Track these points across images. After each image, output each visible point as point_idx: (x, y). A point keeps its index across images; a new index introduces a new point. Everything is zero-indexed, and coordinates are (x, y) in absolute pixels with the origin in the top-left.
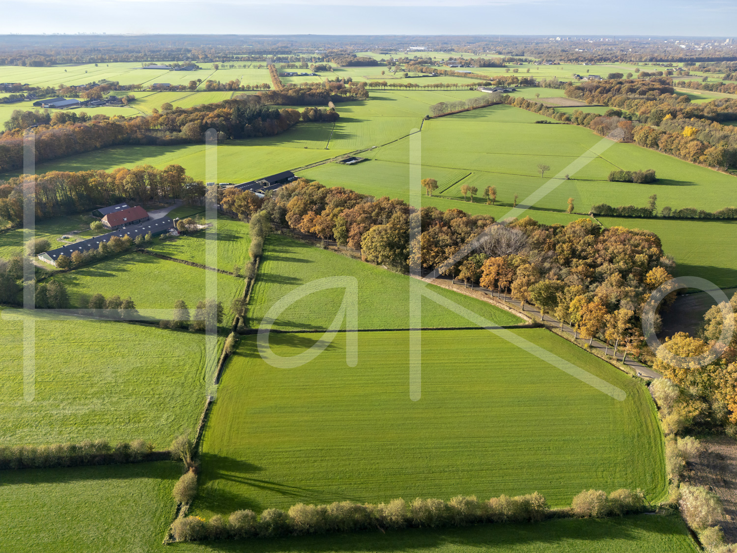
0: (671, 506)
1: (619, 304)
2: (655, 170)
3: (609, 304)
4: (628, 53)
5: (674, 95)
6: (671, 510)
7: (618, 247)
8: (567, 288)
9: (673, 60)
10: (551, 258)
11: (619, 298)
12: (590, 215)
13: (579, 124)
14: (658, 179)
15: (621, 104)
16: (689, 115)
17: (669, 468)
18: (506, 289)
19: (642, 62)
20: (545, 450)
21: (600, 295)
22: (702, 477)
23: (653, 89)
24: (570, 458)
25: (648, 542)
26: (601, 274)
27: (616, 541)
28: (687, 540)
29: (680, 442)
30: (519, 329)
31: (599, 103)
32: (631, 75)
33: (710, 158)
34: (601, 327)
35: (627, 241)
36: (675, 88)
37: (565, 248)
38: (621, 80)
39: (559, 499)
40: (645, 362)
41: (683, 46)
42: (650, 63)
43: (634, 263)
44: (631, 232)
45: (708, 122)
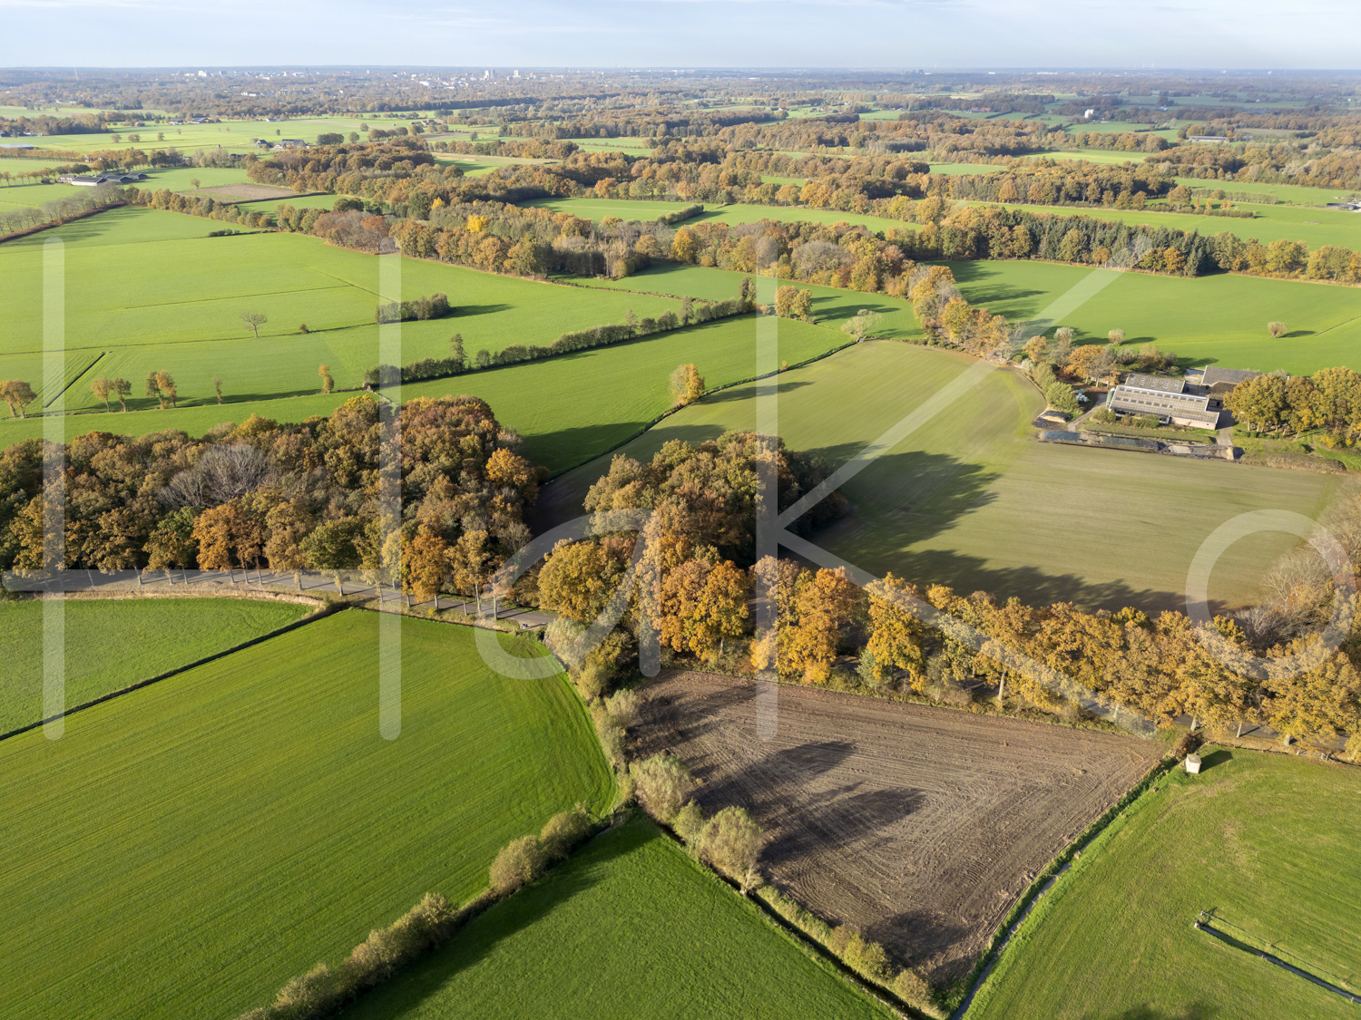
0: (627, 805)
1: (460, 525)
2: (444, 293)
3: (446, 531)
4: (339, 97)
5: (436, 166)
6: (630, 810)
7: (428, 432)
8: (368, 525)
9: (416, 108)
10: (322, 478)
11: (457, 516)
12: (366, 388)
13: (293, 231)
14: (455, 308)
15: (356, 188)
16: (469, 197)
17: (607, 750)
18: (257, 561)
19: (367, 112)
20: (420, 816)
21: (426, 520)
22: (652, 741)
23: (401, 159)
24: (463, 809)
25: (615, 876)
26: (417, 485)
27: (573, 899)
28: (663, 843)
29: (610, 703)
30: (306, 627)
31: (317, 188)
32: (358, 137)
33: (519, 263)
34: (444, 573)
35: (440, 420)
36: (433, 154)
37: (342, 455)
38: (341, 146)
39: (467, 885)
40: (527, 605)
41: (425, 84)
42: (382, 114)
43: (461, 451)
44: (441, 403)
45: (501, 204)
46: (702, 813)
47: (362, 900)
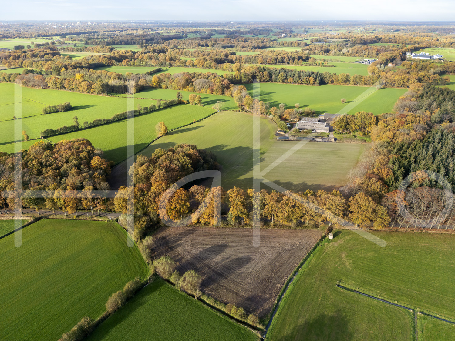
0: (153, 275)
1: (83, 185)
2: (69, 102)
3: (77, 187)
4: (21, 32)
5: (61, 56)
6: (154, 277)
7: (68, 152)
8: (47, 188)
9: (52, 35)
10: (27, 173)
11: (81, 182)
12: (41, 138)
13: (7, 82)
14: (74, 107)
15: (31, 65)
16: (75, 67)
17: (144, 257)
18: (4, 205)
19: (33, 37)
20: (78, 290)
21: (69, 184)
22: (160, 252)
23: (48, 54)
24: (94, 285)
25: (151, 300)
26: (65, 171)
27: (137, 310)
28: (167, 286)
29: (144, 241)
30: (26, 227)
31: (15, 66)
32: (30, 47)
33: (97, 90)
34: (78, 203)
35: (72, 148)
36: (60, 52)
37: (34, 163)
38: (24, 50)
39: (98, 312)
40: (111, 210)
41: (55, 27)
42: (39, 38)
43: (81, 158)
44: (71, 142)
45: (87, 69)
46: (180, 274)
47: (59, 323)
